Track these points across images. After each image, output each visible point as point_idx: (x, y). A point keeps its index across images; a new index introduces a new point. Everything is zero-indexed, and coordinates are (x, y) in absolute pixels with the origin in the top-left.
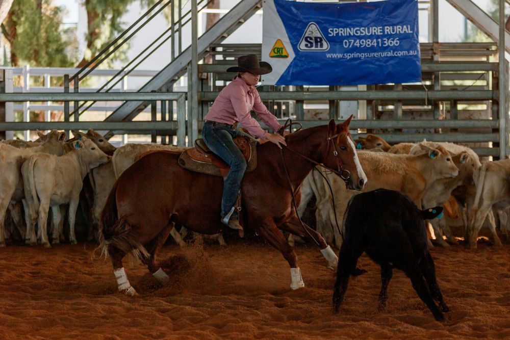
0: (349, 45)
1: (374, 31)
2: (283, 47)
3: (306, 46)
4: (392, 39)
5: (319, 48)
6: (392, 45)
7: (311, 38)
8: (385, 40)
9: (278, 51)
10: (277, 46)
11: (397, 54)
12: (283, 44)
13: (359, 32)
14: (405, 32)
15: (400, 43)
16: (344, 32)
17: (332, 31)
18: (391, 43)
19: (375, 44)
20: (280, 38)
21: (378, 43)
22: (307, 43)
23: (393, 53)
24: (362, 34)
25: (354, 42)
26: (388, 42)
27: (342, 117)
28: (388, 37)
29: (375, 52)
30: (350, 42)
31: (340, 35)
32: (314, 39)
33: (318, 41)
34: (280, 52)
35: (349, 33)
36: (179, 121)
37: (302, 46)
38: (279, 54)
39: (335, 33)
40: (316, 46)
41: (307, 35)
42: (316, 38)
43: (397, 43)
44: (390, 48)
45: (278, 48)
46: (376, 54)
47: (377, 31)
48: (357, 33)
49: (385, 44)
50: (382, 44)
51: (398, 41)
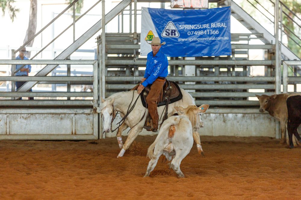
0: (191, 34)
1: (205, 26)
2: (153, 35)
3: (166, 34)
4: (215, 30)
5: (173, 36)
6: (215, 34)
7: (169, 30)
8: (211, 31)
9: (150, 37)
10: (149, 34)
11: (217, 39)
12: (153, 33)
13: (196, 27)
14: (222, 26)
15: (219, 32)
16: (188, 27)
17: (182, 26)
18: (214, 33)
19: (206, 33)
20: (151, 30)
21: (207, 32)
22: (166, 33)
23: (215, 39)
24: (198, 28)
25: (194, 33)
26: (212, 32)
27: (186, 75)
28: (213, 29)
29: (205, 37)
30: (191, 33)
31: (186, 29)
32: (171, 31)
33: (173, 32)
34: (152, 37)
35: (191, 28)
36: (94, 76)
37: (164, 34)
38: (150, 39)
39: (183, 27)
40: (172, 35)
41: (167, 28)
42: (172, 30)
43: (217, 33)
44: (214, 35)
45: (150, 36)
46: (206, 39)
47: (207, 26)
48: (196, 28)
49: (211, 33)
50: (209, 33)
51: (218, 32)
